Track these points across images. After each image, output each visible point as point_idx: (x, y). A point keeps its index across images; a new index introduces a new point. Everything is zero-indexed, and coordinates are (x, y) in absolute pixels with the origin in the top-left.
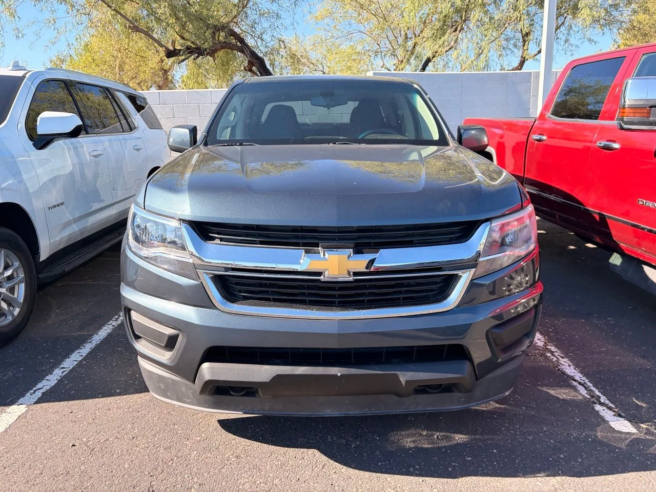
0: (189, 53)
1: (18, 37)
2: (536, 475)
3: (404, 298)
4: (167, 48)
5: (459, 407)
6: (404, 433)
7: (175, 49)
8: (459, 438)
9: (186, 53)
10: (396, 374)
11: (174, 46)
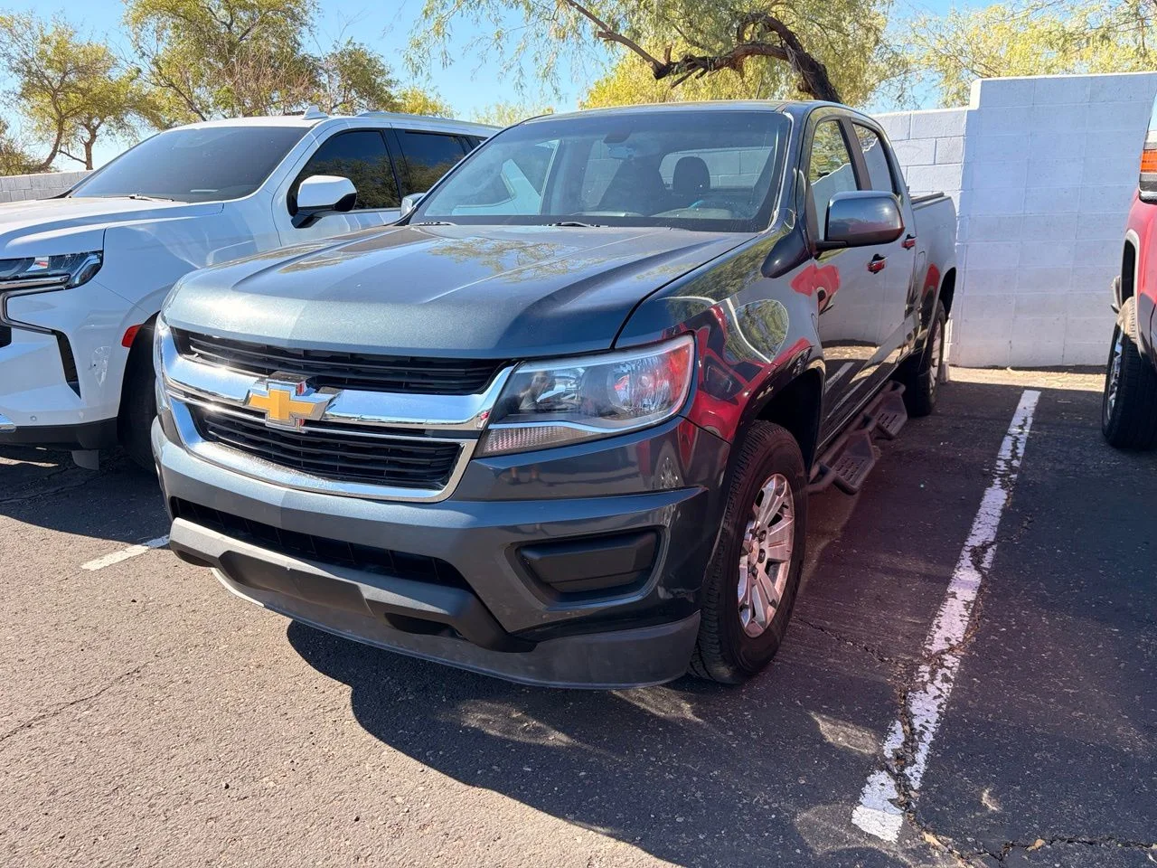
0: (689, 68)
1: (444, 64)
2: (594, 828)
3: (390, 473)
4: (656, 62)
7: (670, 63)
8: (557, 738)
9: (685, 67)
10: (356, 586)
11: (669, 58)
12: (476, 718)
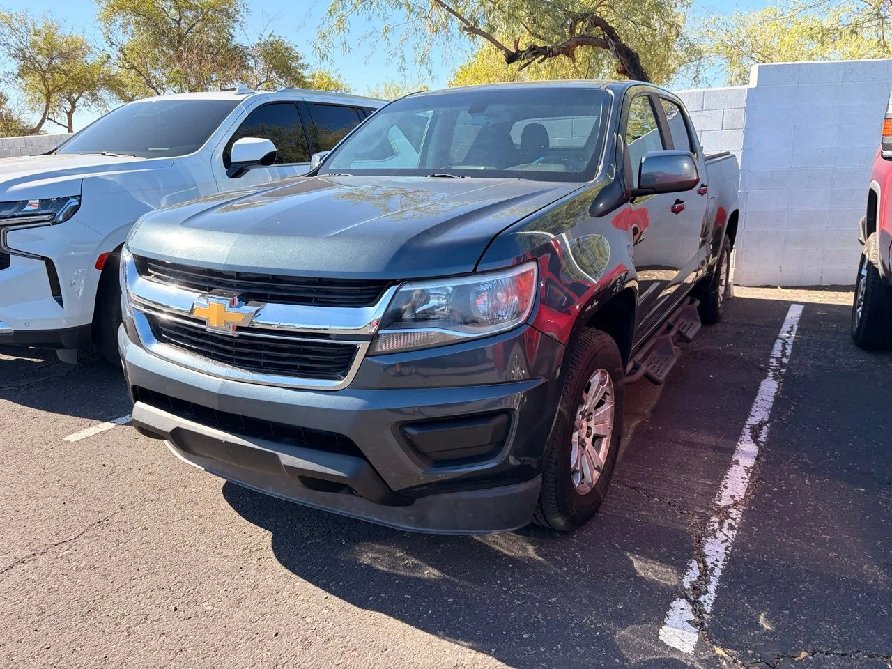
0: (533, 55)
1: (344, 52)
3: (302, 368)
4: (507, 51)
5: (411, 528)
6: (377, 546)
7: (518, 51)
9: (530, 54)
10: (276, 455)
11: (518, 48)
12: (368, 556)
